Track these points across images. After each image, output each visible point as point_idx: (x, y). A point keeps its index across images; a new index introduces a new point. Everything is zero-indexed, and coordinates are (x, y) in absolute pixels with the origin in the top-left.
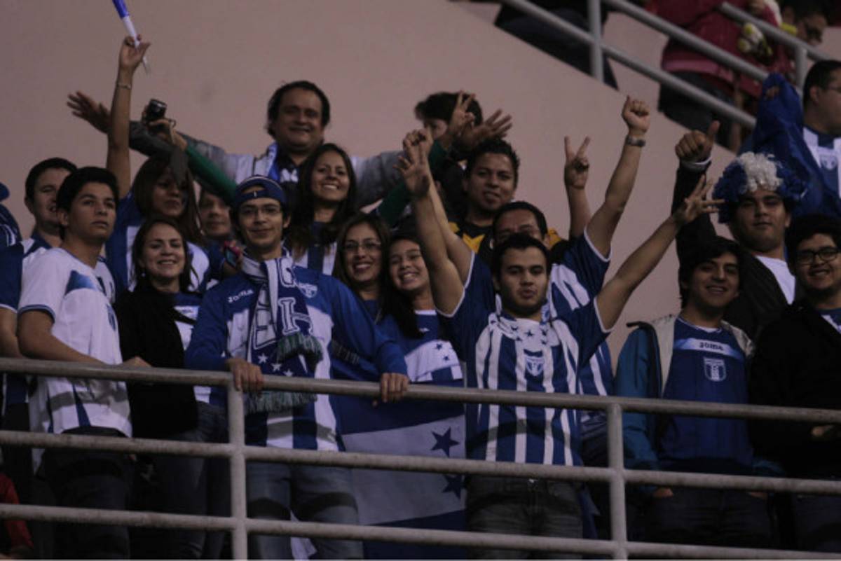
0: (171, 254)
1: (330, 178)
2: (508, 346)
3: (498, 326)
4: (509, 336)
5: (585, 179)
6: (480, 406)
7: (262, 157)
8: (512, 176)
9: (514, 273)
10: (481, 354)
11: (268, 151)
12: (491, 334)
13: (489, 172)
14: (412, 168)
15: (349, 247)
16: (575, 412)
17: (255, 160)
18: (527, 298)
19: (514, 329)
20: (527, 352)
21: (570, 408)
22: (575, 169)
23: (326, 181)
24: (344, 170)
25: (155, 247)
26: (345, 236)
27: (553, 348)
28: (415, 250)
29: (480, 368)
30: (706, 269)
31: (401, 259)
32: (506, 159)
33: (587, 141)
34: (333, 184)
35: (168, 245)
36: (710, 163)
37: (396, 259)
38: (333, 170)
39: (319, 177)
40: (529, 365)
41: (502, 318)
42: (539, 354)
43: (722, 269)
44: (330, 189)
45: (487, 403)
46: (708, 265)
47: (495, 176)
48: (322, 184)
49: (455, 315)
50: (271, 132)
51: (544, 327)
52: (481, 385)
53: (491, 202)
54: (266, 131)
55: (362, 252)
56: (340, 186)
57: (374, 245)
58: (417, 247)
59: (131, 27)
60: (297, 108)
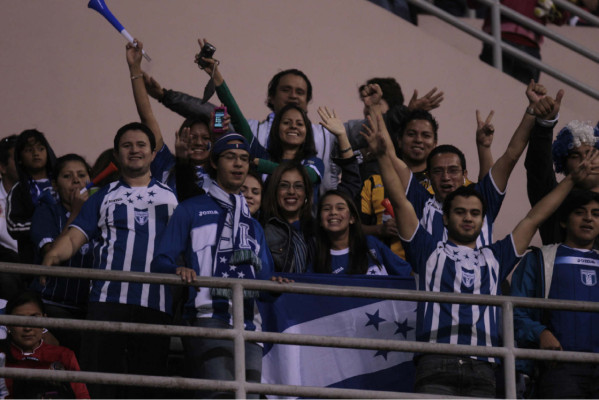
1: (292, 128)
2: (450, 265)
3: (444, 250)
4: (451, 258)
5: (491, 140)
6: (427, 303)
7: (263, 122)
8: (433, 136)
9: (459, 213)
10: (429, 269)
11: (268, 119)
12: (438, 255)
13: (416, 133)
14: (373, 135)
16: (495, 308)
17: (259, 124)
18: (467, 230)
19: (455, 253)
20: (464, 269)
21: (491, 305)
22: (484, 133)
23: (289, 131)
26: (280, 178)
27: (481, 267)
28: (342, 204)
29: (428, 279)
30: (579, 213)
31: (331, 208)
32: (428, 123)
33: (492, 113)
34: (295, 133)
35: (250, 191)
36: (556, 122)
37: (328, 207)
38: (295, 122)
39: (285, 127)
40: (465, 279)
41: (447, 245)
42: (472, 272)
43: (590, 213)
44: (291, 136)
45: (431, 302)
46: (580, 210)
47: (420, 136)
48: (287, 133)
49: (412, 240)
51: (476, 253)
52: (427, 289)
53: (418, 154)
55: (292, 191)
56: (299, 134)
57: (300, 186)
58: (344, 202)
59: (128, 36)
60: (290, 88)
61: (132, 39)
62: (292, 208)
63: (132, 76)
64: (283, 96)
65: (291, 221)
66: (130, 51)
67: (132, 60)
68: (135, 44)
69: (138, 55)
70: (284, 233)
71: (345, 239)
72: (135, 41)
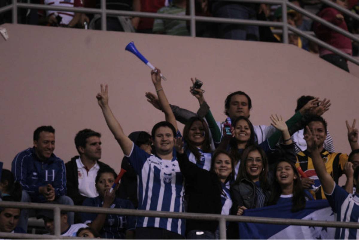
0: (225, 167)
1: (242, 131)
3: (353, 199)
4: (357, 204)
6: (341, 229)
8: (324, 131)
12: (349, 202)
15: (250, 160)
22: (353, 135)
23: (240, 133)
24: (248, 127)
25: (219, 163)
26: (247, 155)
28: (289, 166)
31: (282, 168)
32: (321, 123)
33: (355, 121)
34: (244, 134)
35: (224, 163)
37: (280, 169)
38: (243, 127)
39: (238, 131)
41: (355, 196)
44: (241, 136)
48: (239, 134)
49: (332, 195)
50: (227, 114)
52: (342, 220)
54: (225, 113)
55: (255, 163)
56: (247, 134)
57: (259, 160)
58: (290, 165)
59: (151, 66)
60: (237, 102)
61: (154, 68)
62: (255, 174)
63: (156, 89)
64: (234, 108)
65: (255, 181)
66: (154, 75)
67: (155, 81)
68: (156, 71)
69: (158, 77)
70: (250, 188)
71: (291, 188)
72: (156, 69)
